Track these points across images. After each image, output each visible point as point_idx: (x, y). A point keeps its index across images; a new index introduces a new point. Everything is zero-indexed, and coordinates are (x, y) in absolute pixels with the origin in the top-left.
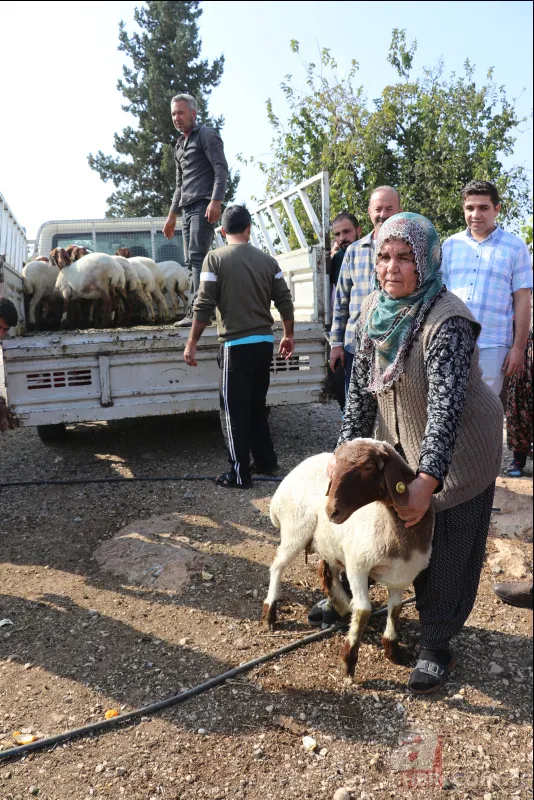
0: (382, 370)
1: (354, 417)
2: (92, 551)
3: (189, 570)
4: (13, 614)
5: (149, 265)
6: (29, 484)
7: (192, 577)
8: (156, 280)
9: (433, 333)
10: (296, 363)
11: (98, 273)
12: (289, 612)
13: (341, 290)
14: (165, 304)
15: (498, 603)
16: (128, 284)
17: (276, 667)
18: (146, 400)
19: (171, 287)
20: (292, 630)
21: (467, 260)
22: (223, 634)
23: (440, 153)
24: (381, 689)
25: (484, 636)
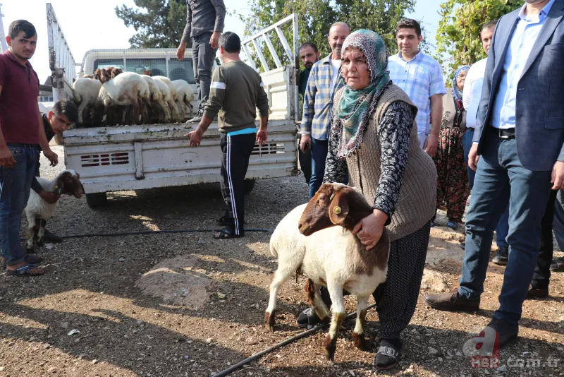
0: (347, 141)
1: (331, 175)
2: (134, 281)
3: (208, 291)
4: (80, 326)
5: (166, 82)
6: (82, 236)
7: (211, 297)
8: (171, 93)
9: (383, 112)
10: (275, 149)
11: (130, 87)
12: (283, 318)
13: (308, 95)
14: (177, 111)
15: (428, 308)
16: (152, 95)
17: (278, 356)
18: (168, 175)
19: (181, 98)
20: (287, 330)
21: (399, 73)
22: (237, 335)
23: (366, 10)
24: (355, 368)
25: (422, 330)
